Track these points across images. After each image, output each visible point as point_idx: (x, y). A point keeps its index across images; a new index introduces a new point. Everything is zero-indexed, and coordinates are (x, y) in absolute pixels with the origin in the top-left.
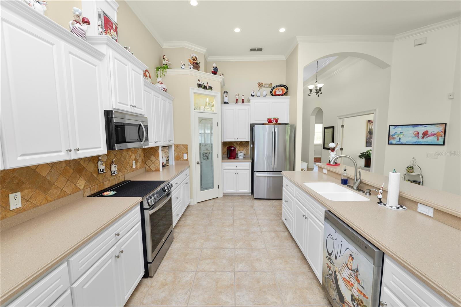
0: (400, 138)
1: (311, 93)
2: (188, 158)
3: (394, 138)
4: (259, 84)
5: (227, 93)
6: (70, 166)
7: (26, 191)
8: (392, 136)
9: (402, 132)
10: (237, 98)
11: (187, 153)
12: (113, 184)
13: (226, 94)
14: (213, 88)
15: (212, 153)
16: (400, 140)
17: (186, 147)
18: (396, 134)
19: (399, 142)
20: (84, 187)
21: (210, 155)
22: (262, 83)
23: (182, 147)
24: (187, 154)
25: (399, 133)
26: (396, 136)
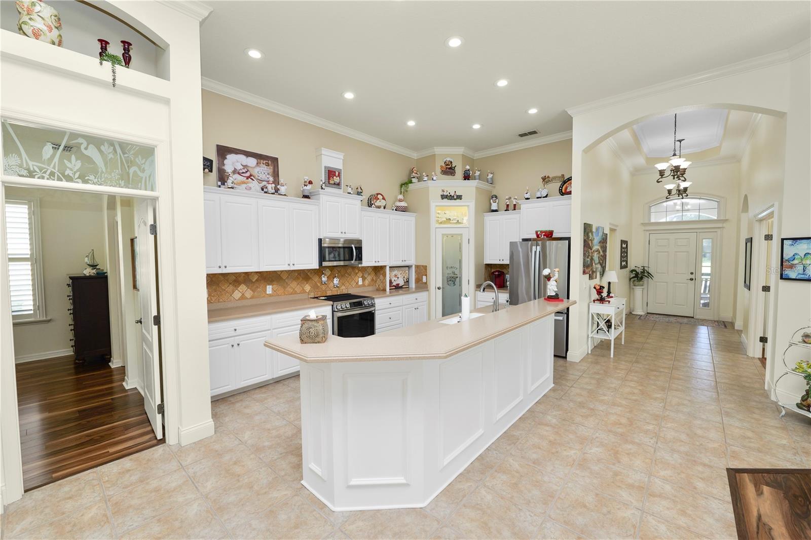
0: (804, 266)
1: (662, 178)
2: (427, 282)
3: (792, 267)
4: (544, 179)
5: (496, 197)
6: (300, 276)
7: (275, 286)
8: (788, 261)
9: (808, 253)
10: (508, 203)
11: (426, 275)
12: (334, 294)
13: (494, 199)
14: (463, 197)
15: (460, 278)
16: (804, 271)
17: (425, 267)
18: (796, 257)
19: (803, 274)
20: (309, 291)
21: (458, 280)
22: (548, 177)
23: (422, 268)
24: (426, 277)
25: (803, 257)
26: (796, 262)
